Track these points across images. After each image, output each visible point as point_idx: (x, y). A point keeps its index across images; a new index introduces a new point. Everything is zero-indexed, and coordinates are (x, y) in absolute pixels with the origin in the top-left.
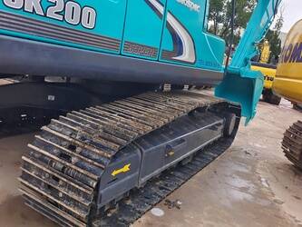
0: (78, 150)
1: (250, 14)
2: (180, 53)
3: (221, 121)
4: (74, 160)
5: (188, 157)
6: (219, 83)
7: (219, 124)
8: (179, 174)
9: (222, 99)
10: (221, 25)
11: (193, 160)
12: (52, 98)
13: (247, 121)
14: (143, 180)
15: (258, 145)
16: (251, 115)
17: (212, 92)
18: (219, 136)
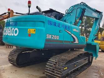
0: (58, 63)
1: (93, 24)
2: (75, 41)
3: (87, 58)
4: (57, 65)
5: (79, 67)
6: (85, 47)
7: (87, 59)
8: (78, 72)
9: (86, 52)
10: (83, 28)
11: (81, 69)
12: (43, 54)
13: (96, 58)
14: (70, 72)
15: (100, 65)
16: (97, 56)
17: (83, 50)
18: (87, 62)
